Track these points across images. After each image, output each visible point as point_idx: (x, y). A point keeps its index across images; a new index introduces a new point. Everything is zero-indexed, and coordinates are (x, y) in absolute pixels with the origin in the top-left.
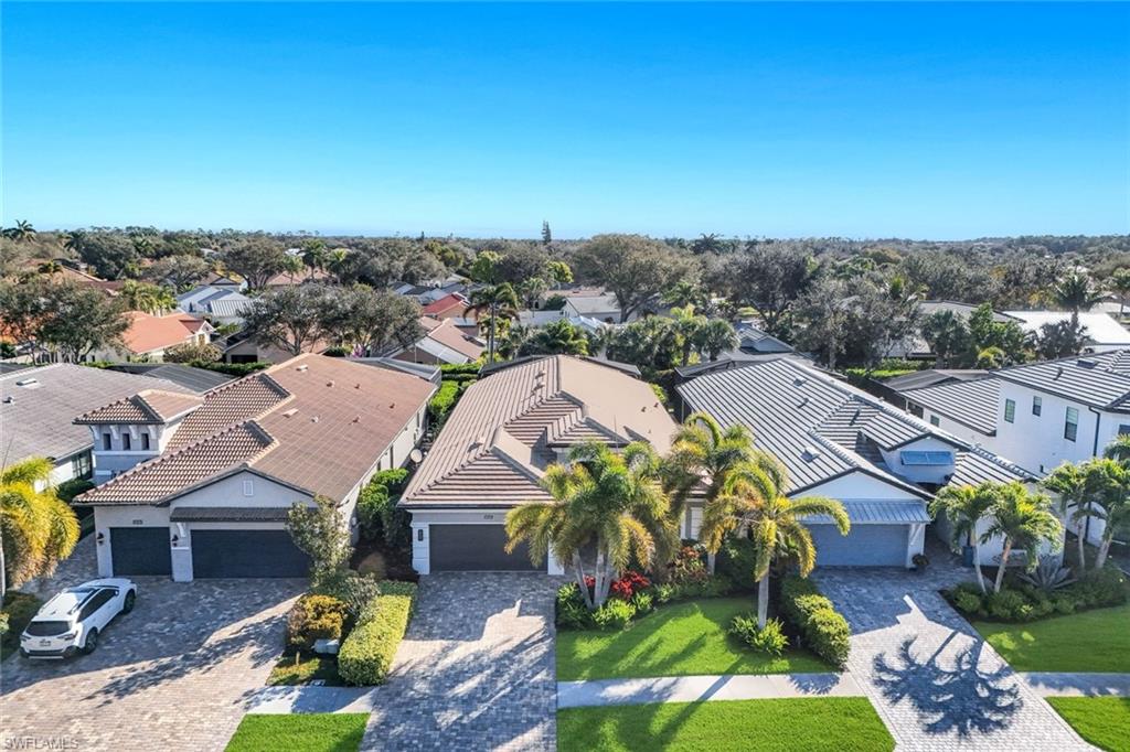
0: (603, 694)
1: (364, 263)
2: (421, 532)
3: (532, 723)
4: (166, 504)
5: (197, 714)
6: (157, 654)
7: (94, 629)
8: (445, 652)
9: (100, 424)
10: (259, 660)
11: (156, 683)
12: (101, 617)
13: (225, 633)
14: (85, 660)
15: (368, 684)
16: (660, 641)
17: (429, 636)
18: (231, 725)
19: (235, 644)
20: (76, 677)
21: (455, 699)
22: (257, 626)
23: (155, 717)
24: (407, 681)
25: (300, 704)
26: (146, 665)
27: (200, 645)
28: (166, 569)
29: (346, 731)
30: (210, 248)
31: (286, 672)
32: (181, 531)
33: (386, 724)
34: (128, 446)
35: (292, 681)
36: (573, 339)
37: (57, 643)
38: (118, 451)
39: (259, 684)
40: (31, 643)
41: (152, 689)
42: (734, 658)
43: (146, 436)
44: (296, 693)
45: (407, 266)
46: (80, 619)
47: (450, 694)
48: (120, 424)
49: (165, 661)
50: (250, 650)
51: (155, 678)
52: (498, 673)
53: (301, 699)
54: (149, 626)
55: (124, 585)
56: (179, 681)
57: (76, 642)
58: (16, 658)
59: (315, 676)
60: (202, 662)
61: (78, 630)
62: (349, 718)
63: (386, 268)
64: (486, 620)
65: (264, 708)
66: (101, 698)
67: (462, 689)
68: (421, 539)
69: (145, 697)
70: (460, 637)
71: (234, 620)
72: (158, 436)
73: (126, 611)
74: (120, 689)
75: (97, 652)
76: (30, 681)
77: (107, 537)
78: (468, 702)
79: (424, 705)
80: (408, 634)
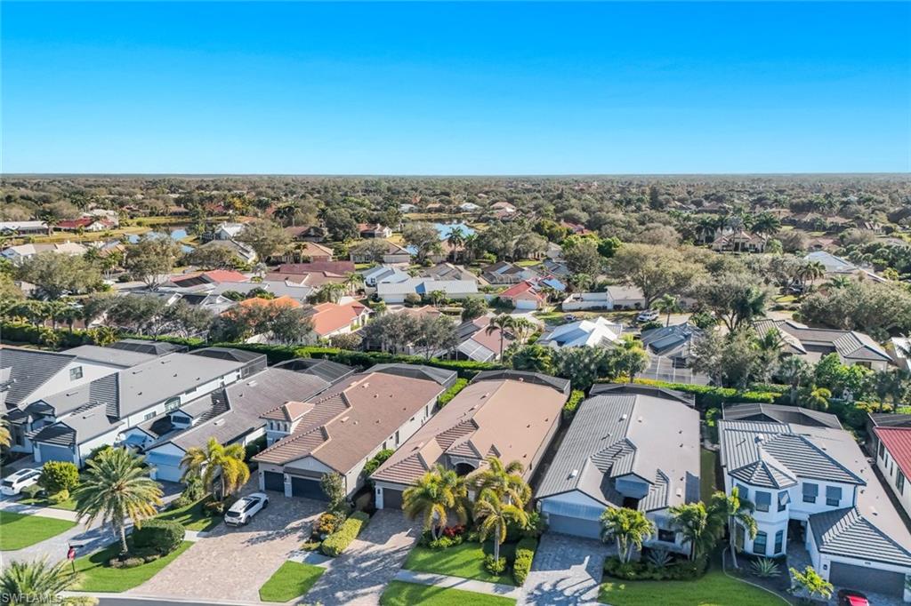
0: (415, 577)
1: (488, 242)
2: (379, 490)
3: (380, 583)
4: (282, 465)
5: (272, 557)
6: (268, 529)
7: (249, 516)
8: (367, 548)
9: (269, 419)
10: (301, 538)
11: (264, 541)
12: (252, 511)
13: (294, 524)
14: (245, 527)
15: (332, 557)
16: (455, 558)
17: (366, 540)
18: (281, 563)
19: (295, 530)
20: (240, 534)
21: (359, 568)
22: (306, 523)
23: (260, 555)
24: (347, 557)
25: (306, 560)
26: (264, 533)
27: (283, 528)
28: (282, 490)
29: (316, 573)
30: (411, 203)
31: (307, 546)
32: (287, 476)
33: (330, 573)
34: (279, 429)
35: (308, 550)
36: (542, 356)
37: (235, 520)
38: (275, 431)
39: (296, 549)
40: (228, 519)
41: (263, 543)
42: (478, 572)
43: (286, 426)
44: (308, 554)
45: (517, 244)
46: (245, 512)
47: (359, 566)
48: (276, 420)
49: (270, 532)
50: (300, 533)
51: (265, 539)
52: (381, 561)
53: (308, 557)
54: (270, 516)
55: (263, 497)
56: (272, 542)
57: (242, 521)
58: (223, 523)
59: (316, 549)
60: (281, 536)
61: (243, 516)
62: (320, 568)
63: (503, 245)
64: (391, 536)
65: (294, 559)
66: (246, 544)
67: (364, 565)
68: (379, 493)
69: (259, 546)
70: (377, 542)
71: (299, 519)
72: (290, 426)
73: (264, 508)
74: (252, 541)
75: (249, 525)
76: (226, 533)
77: (263, 473)
78: (363, 571)
79: (347, 569)
80: (358, 537)
